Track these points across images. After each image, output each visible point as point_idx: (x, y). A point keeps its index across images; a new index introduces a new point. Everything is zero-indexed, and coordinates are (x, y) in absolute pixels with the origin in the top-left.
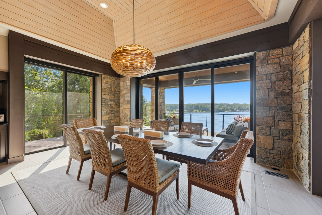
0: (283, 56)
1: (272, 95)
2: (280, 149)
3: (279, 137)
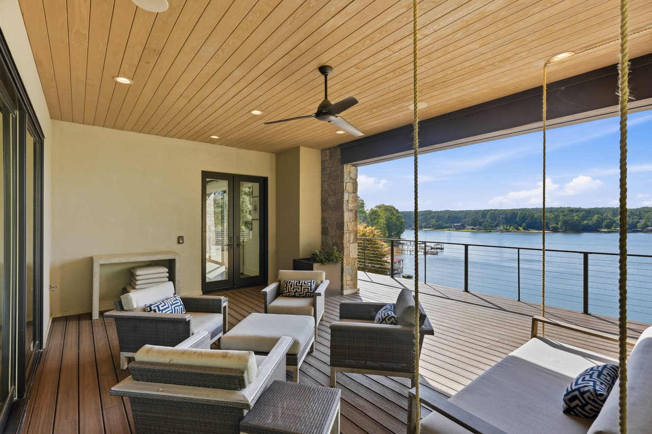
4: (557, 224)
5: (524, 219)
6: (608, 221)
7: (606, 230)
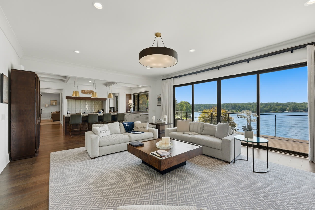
4: (253, 109)
5: (239, 107)
6: (274, 108)
7: (274, 112)
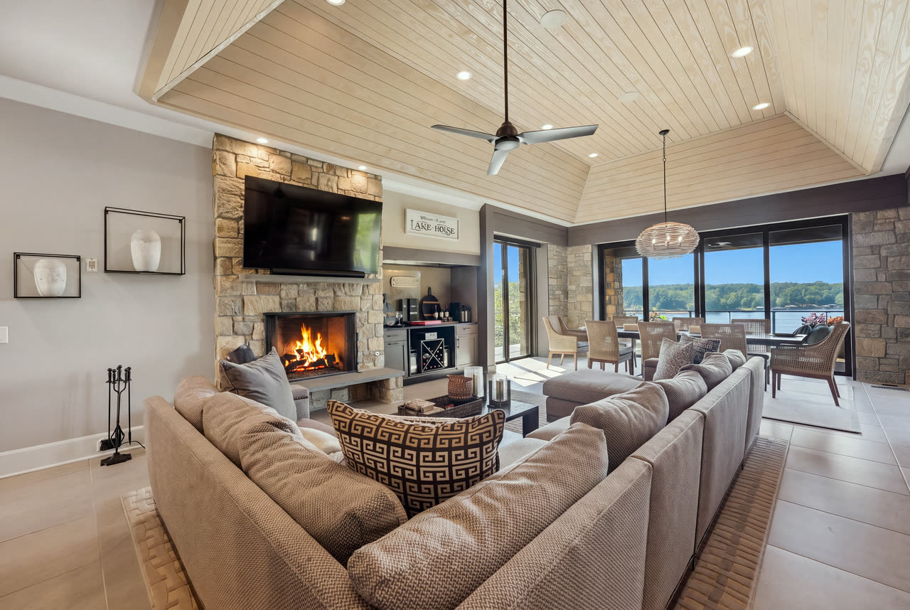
0: (900, 220)
1: (882, 277)
2: (897, 357)
3: (896, 339)
